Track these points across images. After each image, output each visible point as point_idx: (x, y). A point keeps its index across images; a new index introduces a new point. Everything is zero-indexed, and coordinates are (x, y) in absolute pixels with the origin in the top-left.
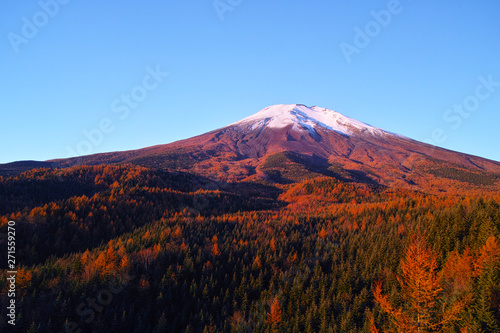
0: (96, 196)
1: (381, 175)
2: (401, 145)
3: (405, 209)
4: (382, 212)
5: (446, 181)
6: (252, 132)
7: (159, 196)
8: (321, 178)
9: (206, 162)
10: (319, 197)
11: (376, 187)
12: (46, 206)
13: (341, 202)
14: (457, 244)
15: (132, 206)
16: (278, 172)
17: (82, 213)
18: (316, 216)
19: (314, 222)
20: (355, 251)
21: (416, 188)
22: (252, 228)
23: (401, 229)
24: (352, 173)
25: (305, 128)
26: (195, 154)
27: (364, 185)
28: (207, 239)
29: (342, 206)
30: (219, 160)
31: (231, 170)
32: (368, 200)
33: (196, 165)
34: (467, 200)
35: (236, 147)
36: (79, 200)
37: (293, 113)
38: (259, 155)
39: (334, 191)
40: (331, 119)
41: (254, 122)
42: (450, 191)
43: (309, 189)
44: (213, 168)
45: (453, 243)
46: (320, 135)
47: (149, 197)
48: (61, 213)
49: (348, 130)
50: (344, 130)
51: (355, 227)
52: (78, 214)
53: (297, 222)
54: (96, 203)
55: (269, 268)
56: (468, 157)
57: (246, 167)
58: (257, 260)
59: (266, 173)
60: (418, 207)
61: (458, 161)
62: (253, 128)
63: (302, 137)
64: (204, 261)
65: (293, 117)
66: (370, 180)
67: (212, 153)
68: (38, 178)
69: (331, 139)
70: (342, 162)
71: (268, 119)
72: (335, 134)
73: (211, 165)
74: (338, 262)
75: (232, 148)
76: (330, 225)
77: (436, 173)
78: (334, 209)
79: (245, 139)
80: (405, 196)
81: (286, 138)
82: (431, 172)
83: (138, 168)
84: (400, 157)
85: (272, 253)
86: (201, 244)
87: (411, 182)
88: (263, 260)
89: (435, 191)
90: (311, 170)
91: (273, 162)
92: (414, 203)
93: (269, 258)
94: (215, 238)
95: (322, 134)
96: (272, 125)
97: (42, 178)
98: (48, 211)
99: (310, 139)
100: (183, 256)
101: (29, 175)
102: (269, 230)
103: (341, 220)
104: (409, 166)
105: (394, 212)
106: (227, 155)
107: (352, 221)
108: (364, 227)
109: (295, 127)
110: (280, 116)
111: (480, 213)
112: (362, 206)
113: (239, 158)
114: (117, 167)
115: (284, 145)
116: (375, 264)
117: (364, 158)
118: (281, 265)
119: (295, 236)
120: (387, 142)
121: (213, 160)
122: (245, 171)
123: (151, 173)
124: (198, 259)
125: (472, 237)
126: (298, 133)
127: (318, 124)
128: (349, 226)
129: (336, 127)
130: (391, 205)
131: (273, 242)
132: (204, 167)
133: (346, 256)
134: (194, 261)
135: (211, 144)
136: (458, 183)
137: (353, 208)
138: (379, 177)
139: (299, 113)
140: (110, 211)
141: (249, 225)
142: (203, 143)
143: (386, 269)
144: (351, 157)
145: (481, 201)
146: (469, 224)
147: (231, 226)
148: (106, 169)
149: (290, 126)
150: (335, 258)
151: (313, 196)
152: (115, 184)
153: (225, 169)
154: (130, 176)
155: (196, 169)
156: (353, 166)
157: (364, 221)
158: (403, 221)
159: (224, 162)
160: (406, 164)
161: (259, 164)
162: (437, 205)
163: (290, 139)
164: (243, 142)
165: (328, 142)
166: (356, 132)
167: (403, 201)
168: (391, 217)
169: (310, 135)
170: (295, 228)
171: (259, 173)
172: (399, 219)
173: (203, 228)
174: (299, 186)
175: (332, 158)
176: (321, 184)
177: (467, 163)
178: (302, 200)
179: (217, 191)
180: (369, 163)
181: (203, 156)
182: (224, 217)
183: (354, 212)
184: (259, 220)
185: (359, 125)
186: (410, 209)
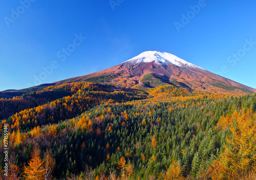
0: (73, 96)
1: (192, 84)
2: (201, 72)
3: (203, 99)
4: (194, 101)
5: (217, 88)
6: (137, 64)
7: (98, 95)
8: (168, 85)
9: (116, 79)
10: (167, 94)
11: (190, 90)
12: (55, 101)
13: (176, 96)
14: (224, 113)
15: (88, 99)
16: (149, 83)
17: (69, 103)
18: (166, 102)
19: (166, 105)
20: (184, 117)
21: (206, 91)
22: (140, 107)
23: (202, 107)
24: (181, 83)
25: (160, 62)
26: (111, 75)
27: (186, 89)
28: (122, 113)
29: (177, 97)
30: (122, 78)
31: (128, 82)
32: (187, 95)
33: (112, 80)
34: (226, 96)
35: (130, 72)
36: (67, 98)
37: (155, 55)
38: (140, 75)
39: (173, 91)
40: (172, 59)
41: (137, 60)
42: (219, 92)
43: (163, 90)
44: (119, 82)
45: (222, 112)
46: (166, 66)
47: (94, 95)
48: (61, 103)
49: (179, 64)
50: (177, 64)
51: (183, 106)
52: (67, 103)
53: (159, 105)
54: (74, 99)
55: (150, 124)
56: (226, 79)
57: (134, 81)
58: (144, 120)
59: (143, 83)
60: (208, 98)
61: (222, 80)
62: (137, 62)
63: (159, 67)
64: (122, 122)
65: (155, 57)
66: (187, 87)
67: (119, 74)
68: (50, 90)
69: (172, 68)
70: (176, 78)
71: (144, 58)
72: (174, 65)
74: (178, 122)
75: (128, 72)
76: (173, 106)
77: (214, 85)
78: (174, 99)
79: (133, 67)
80: (203, 94)
81: (152, 67)
82: (212, 84)
83: (88, 83)
84: (200, 77)
85: (150, 118)
86: (119, 114)
87: (204, 88)
88: (147, 121)
89: (213, 92)
90: (163, 82)
91: (146, 78)
92: (206, 97)
93: (149, 120)
94: (125, 112)
95: (168, 65)
96: (145, 61)
97: (52, 90)
98: (56, 103)
99: (163, 68)
100: (113, 120)
101: (47, 89)
102: (148, 108)
103: (177, 104)
105: (199, 100)
106: (126, 75)
107: (182, 104)
108: (187, 107)
109: (156, 62)
110: (149, 56)
111: (232, 102)
112: (186, 98)
113: (131, 76)
114: (79, 83)
115: (151, 70)
116: (193, 121)
117: (186, 77)
118: (154, 123)
119: (159, 111)
120: (196, 71)
121: (119, 78)
122: (134, 82)
123: (94, 85)
124: (120, 120)
125: (229, 110)
126: (157, 65)
127: (166, 61)
128: (180, 106)
129: (174, 63)
130: (197, 97)
131: (150, 113)
132: (116, 81)
133: (181, 118)
134: (118, 121)
135: (119, 70)
136: (222, 89)
137: (182, 98)
138: (191, 85)
139: (158, 55)
140: (79, 102)
141: (138, 106)
142: (115, 70)
143: (197, 123)
144: (180, 76)
145: (232, 97)
146: (228, 106)
147: (131, 107)
148: (75, 84)
149: (154, 62)
150: (176, 119)
151: (164, 93)
152: (80, 90)
153: (126, 81)
154: (85, 87)
155: (113, 82)
156: (181, 81)
157: (187, 104)
158: (203, 104)
159: (125, 79)
160: (203, 80)
161: (140, 79)
162: (215, 98)
163: (154, 67)
164: (133, 69)
165: (170, 69)
166: (183, 65)
167: (202, 96)
168: (198, 103)
169: (163, 65)
170: (158, 107)
171: (140, 83)
172: (201, 103)
173: (119, 107)
174: (158, 88)
175: (172, 77)
176: (168, 88)
177: (225, 82)
178: (160, 95)
179: (123, 92)
180: (188, 79)
181: (115, 76)
182: (128, 103)
183: (182, 100)
184: (143, 104)
185: (184, 62)
186: (205, 99)
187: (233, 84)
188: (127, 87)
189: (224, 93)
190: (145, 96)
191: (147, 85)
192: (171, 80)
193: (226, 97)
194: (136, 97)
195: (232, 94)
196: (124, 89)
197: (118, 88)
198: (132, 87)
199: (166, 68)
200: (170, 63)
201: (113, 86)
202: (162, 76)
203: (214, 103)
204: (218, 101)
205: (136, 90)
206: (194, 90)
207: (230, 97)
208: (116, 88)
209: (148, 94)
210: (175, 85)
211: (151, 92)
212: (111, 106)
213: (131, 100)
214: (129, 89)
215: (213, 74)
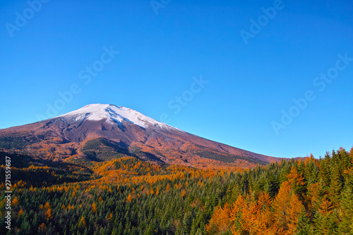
1: (166, 155)
2: (180, 136)
3: (184, 179)
4: (170, 182)
5: (207, 160)
6: (75, 123)
8: (126, 157)
9: (37, 145)
10: (125, 171)
11: (163, 165)
13: (139, 175)
14: (220, 201)
16: (95, 153)
18: (123, 185)
19: (123, 190)
20: (153, 210)
21: (189, 164)
22: (77, 195)
23: (183, 193)
24: (148, 154)
25: (115, 121)
26: (27, 138)
27: (155, 163)
28: (41, 206)
29: (142, 177)
30: (48, 143)
31: (58, 150)
32: (158, 173)
33: (29, 146)
35: (62, 134)
37: (106, 110)
38: (80, 140)
39: (135, 167)
40: (134, 116)
41: (77, 115)
42: (210, 167)
43: (118, 166)
44: (44, 149)
45: (217, 200)
46: (124, 127)
49: (145, 124)
50: (142, 124)
51: (152, 192)
53: (110, 190)
55: (92, 225)
56: (220, 145)
57: (70, 149)
58: (82, 219)
59: (85, 153)
60: (192, 177)
61: (214, 147)
62: (76, 120)
63: (113, 128)
64: (39, 223)
65: (107, 113)
66: (159, 159)
67: (42, 137)
69: (133, 130)
70: (140, 147)
71: (87, 114)
72: (137, 127)
73: (41, 147)
74: (143, 219)
75: (59, 134)
76: (134, 191)
77: (201, 155)
78: (136, 180)
79: (69, 127)
80: (183, 170)
81: (100, 128)
82: (198, 154)
84: (179, 143)
85: (94, 214)
86: (36, 209)
87: (186, 161)
88: (87, 220)
89: (201, 167)
90: (119, 152)
91: (92, 145)
92: (190, 175)
93: (92, 217)
94: (47, 204)
95: (127, 126)
96: (90, 118)
99: (119, 130)
100: (21, 220)
102: (90, 196)
103: (142, 188)
104: (184, 150)
105: (177, 181)
106: (55, 139)
107: (149, 188)
108: (158, 192)
109: (108, 121)
110: (97, 112)
112: (156, 178)
113: (65, 142)
115: (99, 133)
116: (168, 218)
117: (155, 145)
118: (101, 223)
119: (110, 201)
120: (171, 134)
121: (43, 143)
122: (69, 152)
124: (35, 220)
125: (228, 196)
126: (110, 125)
127: (124, 119)
128: (147, 192)
129: (136, 122)
130: (175, 176)
131: (94, 205)
132: (35, 148)
133: (147, 212)
134: (31, 224)
135: (42, 130)
136: (214, 161)
137: (150, 179)
138: (164, 157)
139: (111, 111)
141: (74, 193)
142: (35, 129)
143: (176, 221)
144: (147, 143)
145: (232, 173)
146: (226, 188)
147: (59, 195)
149: (104, 120)
150: (139, 215)
151: (120, 171)
153: (54, 149)
155: (29, 150)
156: (148, 150)
157: (158, 188)
158: (184, 187)
159: (52, 145)
160: (183, 148)
161: (80, 147)
162: (204, 176)
163: (104, 128)
164: (68, 130)
165: (131, 132)
166: (150, 125)
167: (183, 174)
168: (176, 185)
169: (119, 127)
170: (109, 195)
171: (80, 153)
172: (181, 186)
173: (37, 196)
174: (110, 163)
175: (133, 144)
176: (126, 162)
177: (219, 149)
178: (113, 174)
179: (46, 167)
180: (159, 148)
181: (35, 140)
182: (54, 188)
183: (150, 182)
184: (82, 189)
185: (153, 122)
186: (188, 179)
187: (232, 152)
188: (55, 160)
189: (219, 168)
190: (86, 175)
191: (92, 157)
192: (131, 150)
193: (222, 173)
194: (71, 177)
195: (232, 168)
196: (49, 163)
197: (38, 161)
198: (65, 160)
199: (123, 131)
200: (131, 122)
201: (29, 157)
202: (116, 143)
203: (202, 184)
204: (209, 181)
205: (71, 165)
206: (169, 165)
207: (229, 173)
208: (34, 161)
209: (92, 172)
210: (138, 158)
211: (98, 168)
212: (20, 194)
213: (61, 182)
214: (59, 164)
215: (198, 137)
